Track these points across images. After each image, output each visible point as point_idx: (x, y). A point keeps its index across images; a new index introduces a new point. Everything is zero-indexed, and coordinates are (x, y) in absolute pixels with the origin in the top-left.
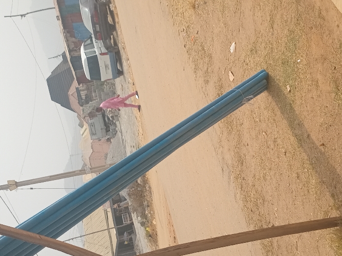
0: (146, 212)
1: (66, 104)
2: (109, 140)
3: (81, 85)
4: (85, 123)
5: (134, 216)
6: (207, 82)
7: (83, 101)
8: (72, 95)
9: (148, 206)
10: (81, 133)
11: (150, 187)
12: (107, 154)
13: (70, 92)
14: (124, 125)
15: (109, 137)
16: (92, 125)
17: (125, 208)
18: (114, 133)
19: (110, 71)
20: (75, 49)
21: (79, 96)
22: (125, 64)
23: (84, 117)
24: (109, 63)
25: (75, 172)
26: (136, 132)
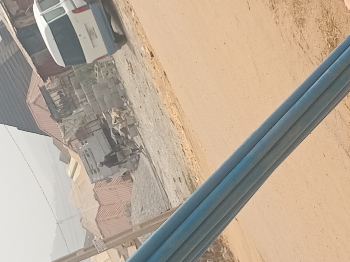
1: (27, 124)
2: (126, 176)
3: (49, 81)
4: (71, 153)
6: (301, 22)
7: (59, 111)
8: (34, 103)
10: (70, 174)
12: (129, 206)
13: (29, 98)
14: (151, 140)
15: (125, 170)
16: (86, 155)
18: (134, 160)
19: (100, 40)
20: (22, 11)
21: (50, 102)
22: (125, 19)
23: (69, 142)
24: (93, 24)
25: (75, 254)
26: (179, 150)
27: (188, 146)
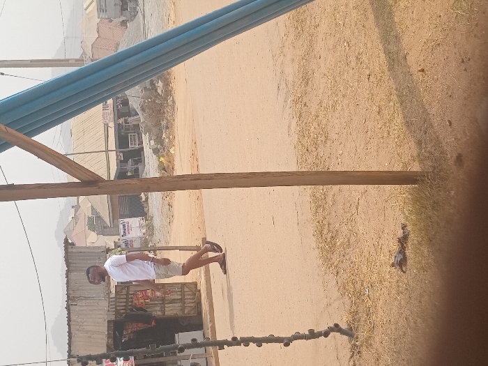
0: (164, 136)
2: (124, 23)
5: (145, 138)
9: (167, 128)
10: (85, 7)
11: (174, 102)
12: (118, 45)
14: (150, 4)
15: (124, 18)
17: (134, 125)
18: (133, 14)
25: (68, 60)
26: (166, 18)
27: (172, 17)
